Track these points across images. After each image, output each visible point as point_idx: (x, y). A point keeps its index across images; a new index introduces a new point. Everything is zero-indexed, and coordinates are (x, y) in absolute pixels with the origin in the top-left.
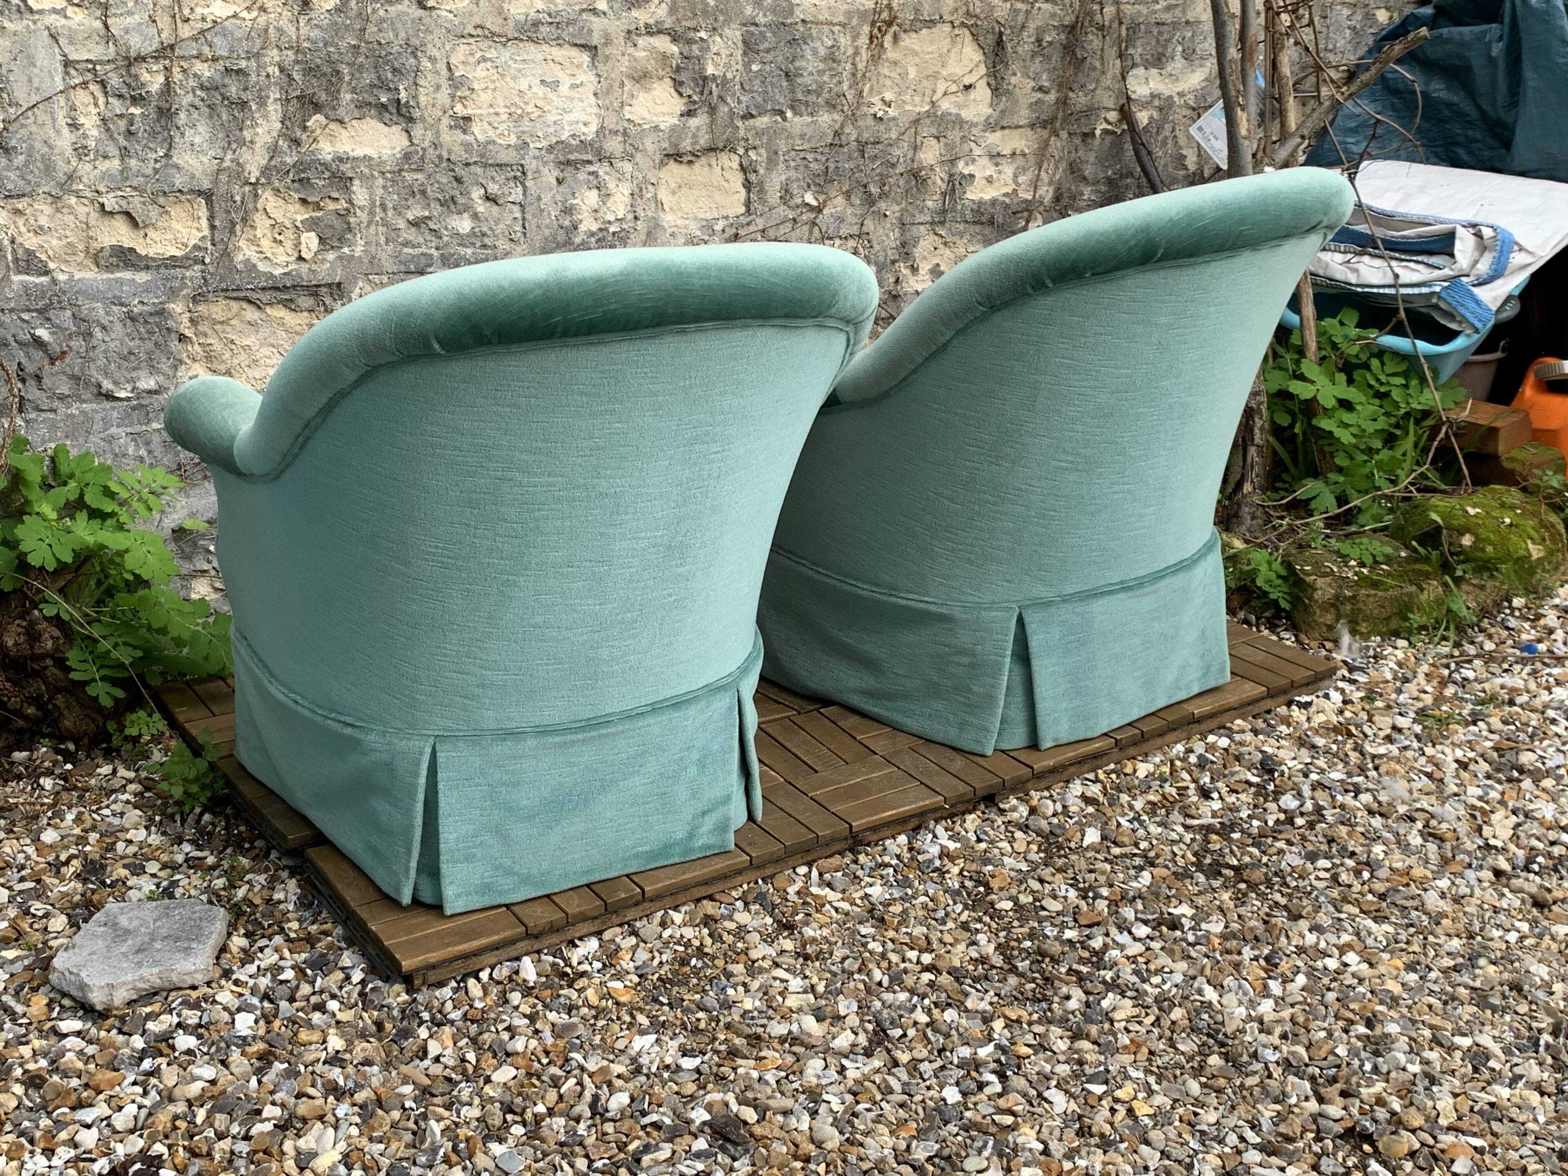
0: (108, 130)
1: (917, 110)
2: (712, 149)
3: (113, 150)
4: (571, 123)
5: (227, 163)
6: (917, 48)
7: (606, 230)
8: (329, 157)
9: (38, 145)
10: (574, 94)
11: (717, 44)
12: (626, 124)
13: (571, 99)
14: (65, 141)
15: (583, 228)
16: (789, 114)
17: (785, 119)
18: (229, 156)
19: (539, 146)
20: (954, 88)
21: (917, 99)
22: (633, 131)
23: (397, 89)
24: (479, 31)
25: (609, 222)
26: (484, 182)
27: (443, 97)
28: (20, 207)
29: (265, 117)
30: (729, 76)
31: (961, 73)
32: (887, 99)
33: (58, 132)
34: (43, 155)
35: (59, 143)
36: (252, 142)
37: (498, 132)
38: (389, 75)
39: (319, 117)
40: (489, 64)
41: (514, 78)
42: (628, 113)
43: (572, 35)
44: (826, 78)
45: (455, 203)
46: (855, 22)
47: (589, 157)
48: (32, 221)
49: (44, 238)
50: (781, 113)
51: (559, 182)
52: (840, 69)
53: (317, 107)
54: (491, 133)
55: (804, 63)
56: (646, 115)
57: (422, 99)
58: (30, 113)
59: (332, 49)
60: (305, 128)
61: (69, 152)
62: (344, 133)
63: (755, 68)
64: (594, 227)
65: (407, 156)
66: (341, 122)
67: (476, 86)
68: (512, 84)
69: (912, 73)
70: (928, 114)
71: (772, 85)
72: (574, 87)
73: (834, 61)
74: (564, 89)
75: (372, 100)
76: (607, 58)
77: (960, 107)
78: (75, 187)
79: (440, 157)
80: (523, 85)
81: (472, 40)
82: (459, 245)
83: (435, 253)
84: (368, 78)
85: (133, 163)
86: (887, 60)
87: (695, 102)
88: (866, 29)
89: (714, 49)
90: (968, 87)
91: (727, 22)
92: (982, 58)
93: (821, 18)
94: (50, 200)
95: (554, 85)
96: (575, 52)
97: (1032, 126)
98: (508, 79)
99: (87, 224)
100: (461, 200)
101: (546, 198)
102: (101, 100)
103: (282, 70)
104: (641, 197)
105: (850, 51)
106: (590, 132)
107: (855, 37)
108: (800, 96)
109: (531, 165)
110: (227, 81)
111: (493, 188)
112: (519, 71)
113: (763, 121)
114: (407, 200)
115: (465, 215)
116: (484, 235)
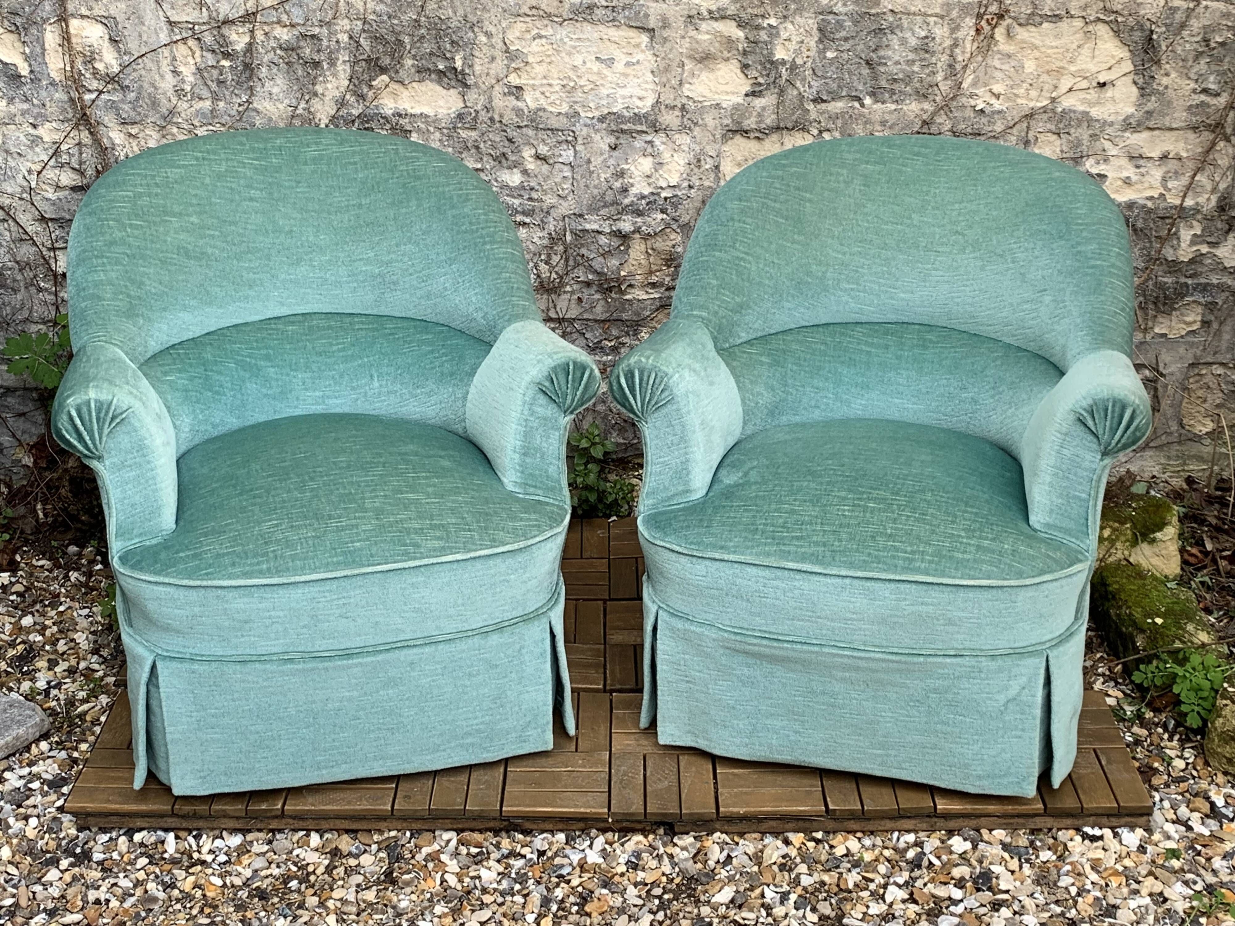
0: (203, 77)
1: (1032, 104)
2: (778, 128)
3: (205, 93)
4: (624, 97)
5: (300, 111)
6: (1037, 42)
7: (658, 194)
8: (390, 112)
9: (146, 85)
10: (629, 71)
11: (788, 30)
12: (684, 101)
13: (626, 75)
14: (168, 83)
15: (634, 191)
16: (868, 101)
17: (862, 105)
18: (303, 105)
19: (590, 115)
20: (1084, 84)
21: (1033, 93)
22: (691, 106)
23: (453, 59)
24: (534, 12)
25: (661, 188)
26: (535, 143)
27: (498, 68)
28: (133, 132)
29: (335, 75)
30: (799, 61)
31: (1094, 69)
32: (995, 91)
33: (162, 77)
34: (150, 94)
35: (163, 85)
36: (323, 95)
37: (549, 101)
38: (448, 46)
39: (385, 78)
40: (544, 41)
41: (569, 54)
42: (686, 90)
43: (629, 19)
44: (916, 68)
45: (507, 159)
46: (954, 14)
47: (644, 128)
48: (143, 143)
50: (859, 99)
51: (614, 148)
52: (934, 60)
53: (383, 70)
54: (543, 102)
55: (890, 53)
56: (709, 95)
57: (477, 68)
58: (140, 60)
59: (396, 22)
60: (371, 87)
61: (170, 93)
62: (406, 93)
63: (830, 55)
64: (646, 191)
65: (460, 116)
66: (401, 83)
67: (530, 59)
68: (567, 59)
69: (1030, 66)
70: (1044, 109)
71: (850, 73)
72: (628, 64)
73: (927, 52)
74: (619, 66)
75: (431, 66)
76: (665, 40)
77: (1091, 104)
78: (175, 120)
79: (492, 119)
80: (578, 60)
81: (528, 19)
82: (508, 195)
84: (427, 47)
85: (221, 104)
86: (999, 52)
87: (760, 84)
88: (970, 22)
89: (784, 35)
90: (1102, 85)
91: (799, 10)
92: (1128, 54)
93: (913, 9)
94: (157, 128)
95: (610, 62)
96: (632, 33)
97: (1194, 129)
98: (563, 55)
100: (512, 158)
101: (597, 161)
102: (198, 53)
103: (351, 37)
104: (699, 167)
105: (948, 43)
106: (645, 106)
107: (955, 29)
108: (884, 84)
109: (582, 131)
110: (302, 43)
111: (543, 150)
112: (575, 47)
113: (838, 106)
114: (461, 153)
115: (515, 170)
116: (532, 189)
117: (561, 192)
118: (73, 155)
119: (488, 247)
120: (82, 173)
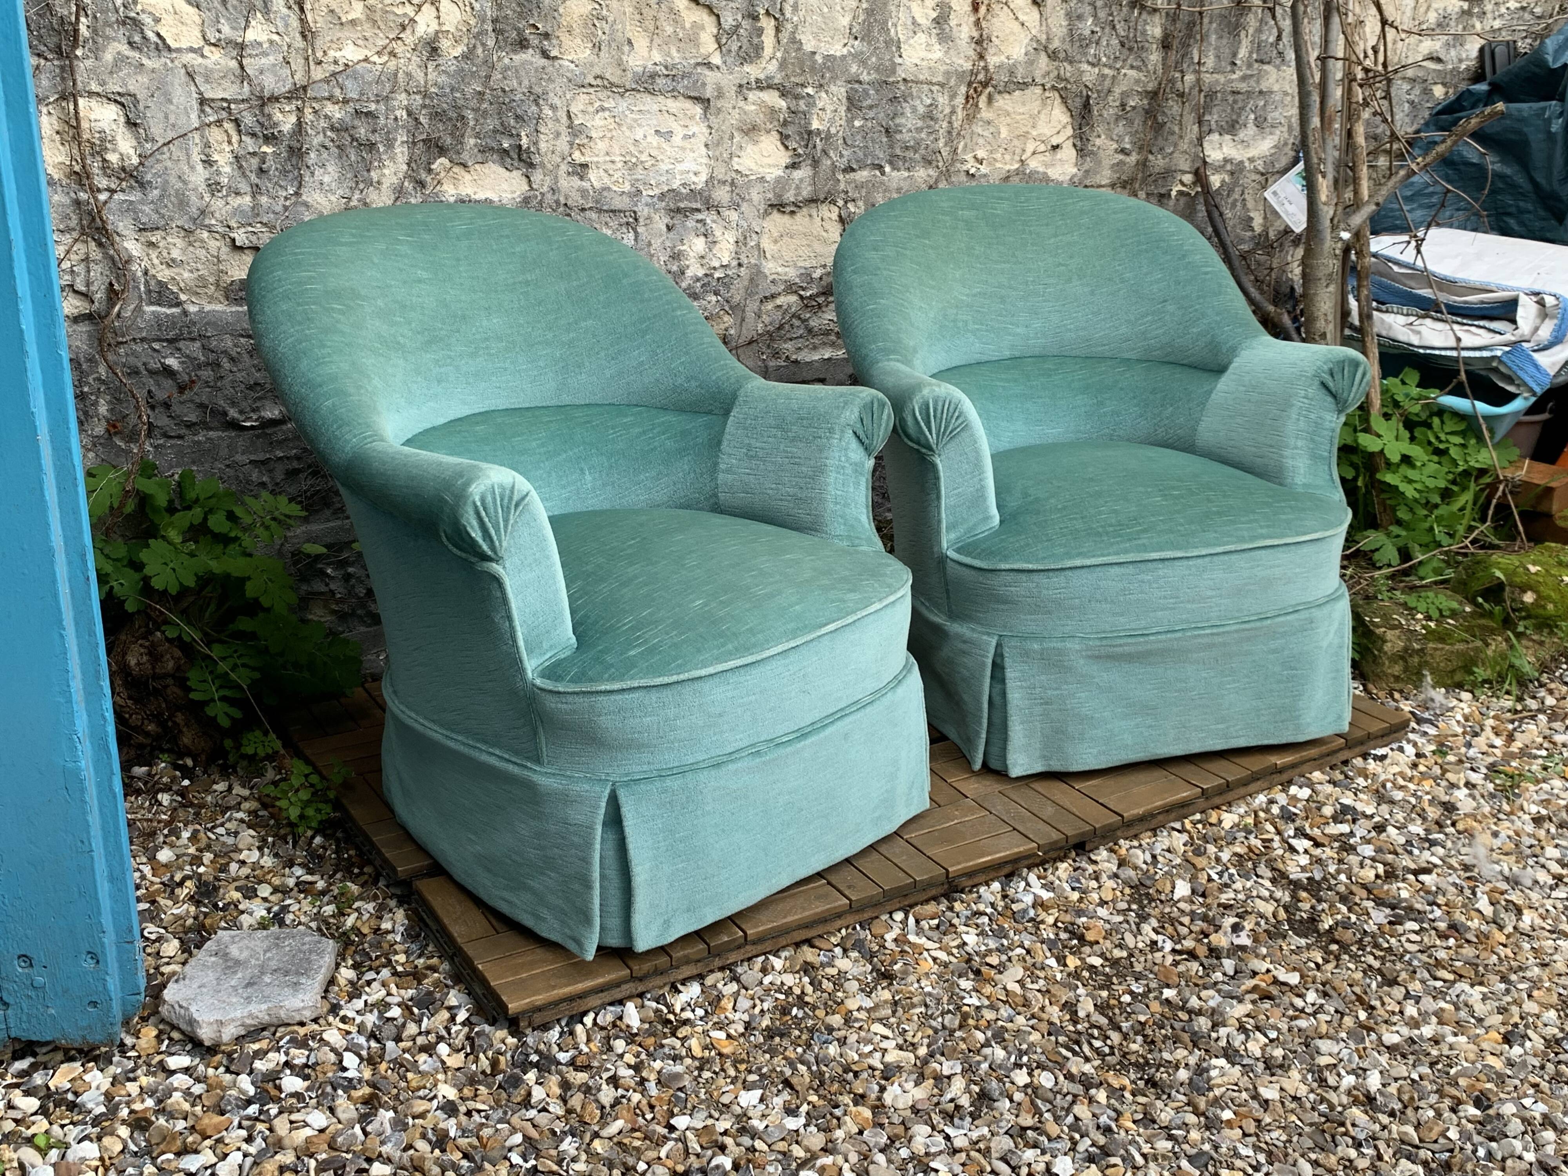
0: (240, 167)
1: (1007, 167)
2: (813, 201)
3: (244, 187)
4: (682, 173)
5: (354, 203)
6: (1010, 109)
7: (712, 275)
8: (452, 199)
9: (173, 180)
10: (686, 144)
11: (823, 100)
12: (734, 175)
13: (683, 149)
14: (199, 176)
15: (689, 273)
16: (887, 169)
17: (883, 173)
18: (357, 196)
19: (651, 193)
20: (1042, 148)
21: (1008, 157)
22: (740, 181)
23: (519, 135)
24: (599, 82)
25: (715, 268)
27: (562, 145)
28: (154, 239)
29: (392, 159)
30: (833, 131)
31: (1049, 134)
32: (979, 156)
33: (192, 168)
34: (177, 191)
35: (193, 179)
36: (379, 183)
37: (614, 179)
38: (512, 122)
39: (442, 160)
40: (607, 114)
41: (630, 128)
42: (736, 164)
43: (687, 88)
44: (923, 135)
46: (952, 82)
47: (698, 206)
48: (165, 254)
49: (176, 270)
50: (880, 168)
51: (669, 228)
52: (937, 127)
53: (442, 151)
54: (607, 181)
55: (903, 121)
56: (754, 167)
57: (543, 145)
58: (165, 149)
59: (458, 95)
60: (430, 171)
61: (202, 188)
62: (467, 177)
63: (857, 123)
64: (700, 273)
65: (526, 201)
66: (465, 166)
67: (594, 134)
68: (628, 133)
69: (1004, 133)
70: (1017, 172)
71: (873, 141)
72: (686, 137)
73: (932, 119)
74: (677, 139)
75: (494, 145)
76: (719, 110)
77: (1046, 166)
78: (207, 222)
79: (557, 202)
80: (639, 134)
81: (591, 90)
84: (491, 123)
85: (264, 200)
86: (981, 120)
87: (799, 155)
88: (963, 89)
89: (820, 105)
90: (1055, 148)
91: (834, 79)
92: (1069, 120)
93: (921, 77)
94: (183, 234)
95: (668, 135)
96: (688, 104)
97: (1113, 186)
98: (624, 128)
99: (218, 257)
101: (656, 243)
102: (235, 138)
103: (409, 114)
104: (745, 244)
105: (947, 111)
106: (700, 181)
107: (953, 97)
108: (898, 152)
109: (643, 211)
110: (357, 123)
112: (635, 120)
113: (863, 175)
118: (78, 275)
120: (86, 296)
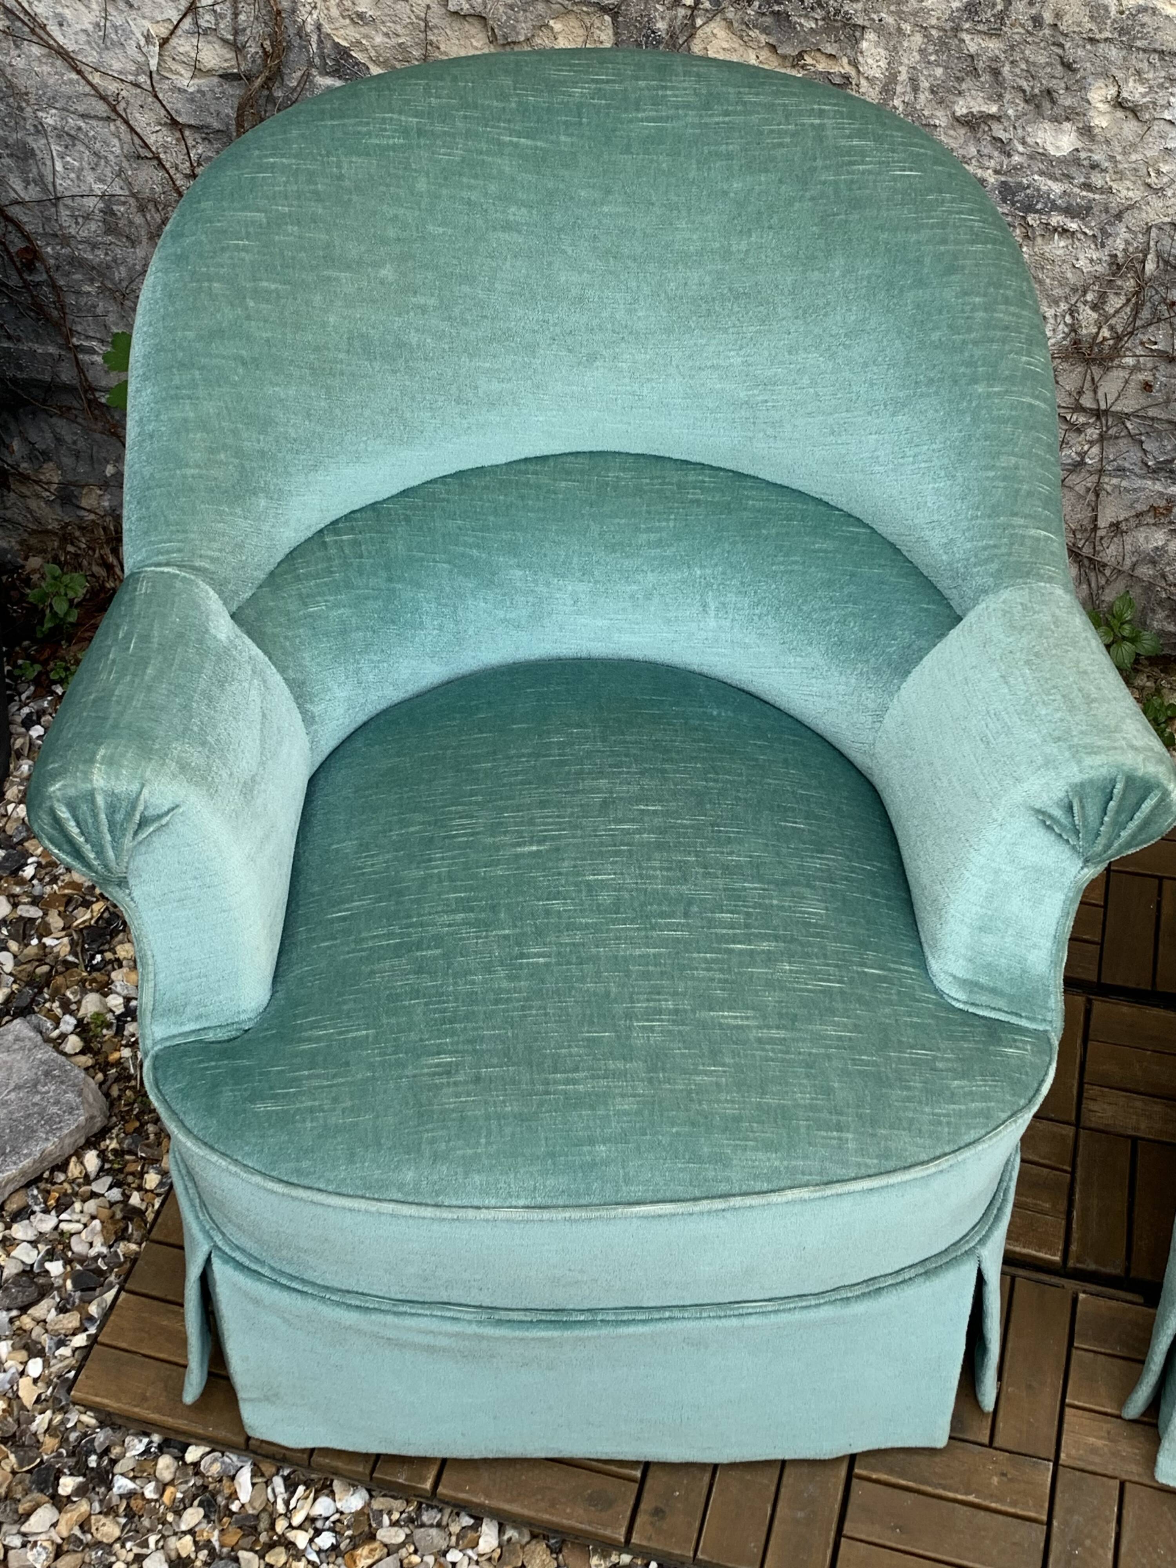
26: (1119, 75)
45: (1053, 102)
49: (364, 30)
65: (971, 7)
79: (1037, 21)
82: (1042, 173)
83: (992, 179)
99: (426, 21)
100: (1067, 101)
111: (1134, 91)
114: (960, 80)
115: (1067, 125)
116: (1094, 166)
117: (1153, 180)
118: (222, 16)
119: (980, 389)
120: (238, 48)
